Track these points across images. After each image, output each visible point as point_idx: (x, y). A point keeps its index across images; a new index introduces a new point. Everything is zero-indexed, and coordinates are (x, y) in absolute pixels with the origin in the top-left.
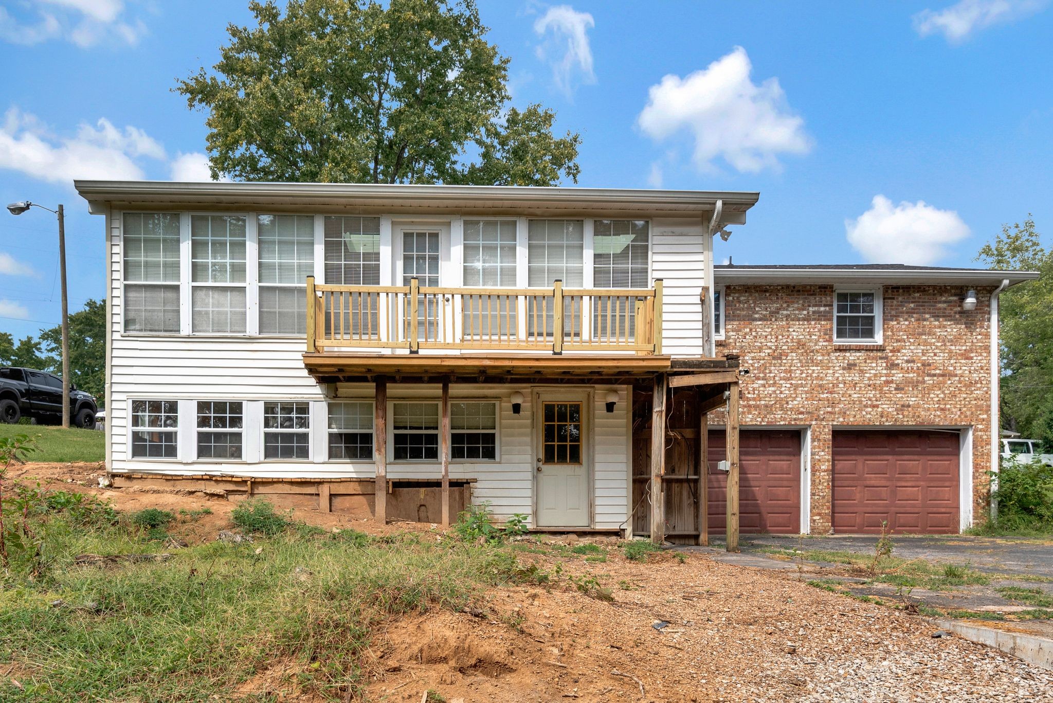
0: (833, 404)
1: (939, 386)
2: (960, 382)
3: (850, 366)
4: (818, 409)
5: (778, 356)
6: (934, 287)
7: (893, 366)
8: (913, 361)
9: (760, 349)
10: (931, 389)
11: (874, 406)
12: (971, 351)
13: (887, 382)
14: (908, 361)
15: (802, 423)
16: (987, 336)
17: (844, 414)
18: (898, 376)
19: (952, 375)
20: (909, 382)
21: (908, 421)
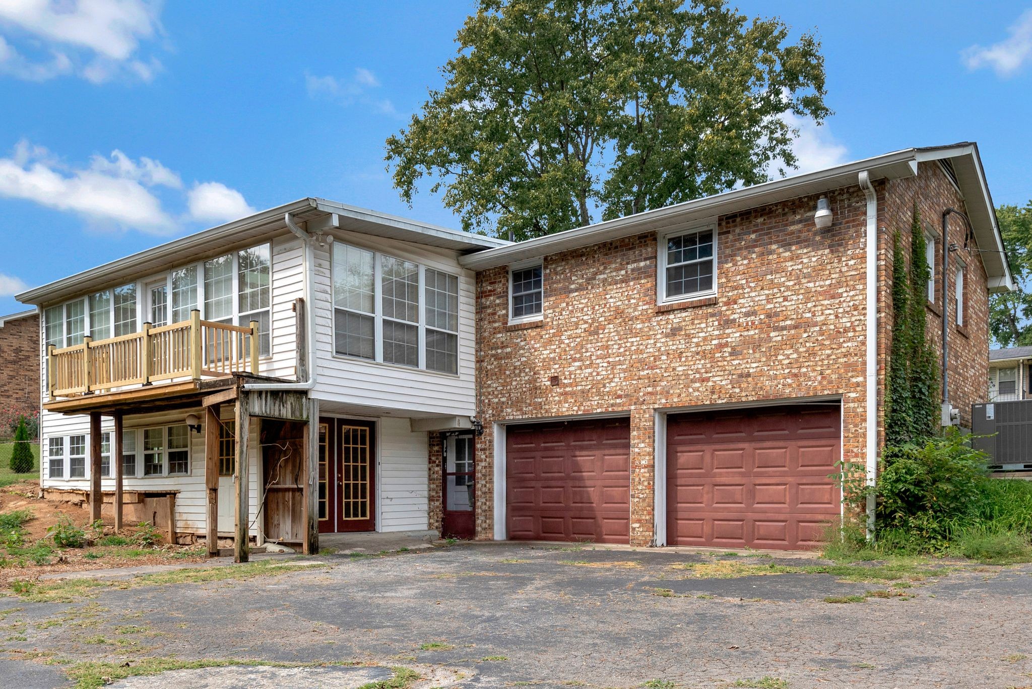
0: (654, 382)
1: (791, 343)
2: (821, 333)
3: (674, 332)
4: (637, 390)
5: (594, 331)
6: (784, 204)
7: (728, 323)
8: (754, 313)
9: (577, 325)
10: (778, 349)
11: (703, 380)
12: (839, 284)
13: (721, 346)
14: (747, 314)
15: (620, 409)
16: (863, 258)
17: (666, 393)
18: (734, 336)
19: (809, 324)
20: (747, 342)
21: (747, 396)
